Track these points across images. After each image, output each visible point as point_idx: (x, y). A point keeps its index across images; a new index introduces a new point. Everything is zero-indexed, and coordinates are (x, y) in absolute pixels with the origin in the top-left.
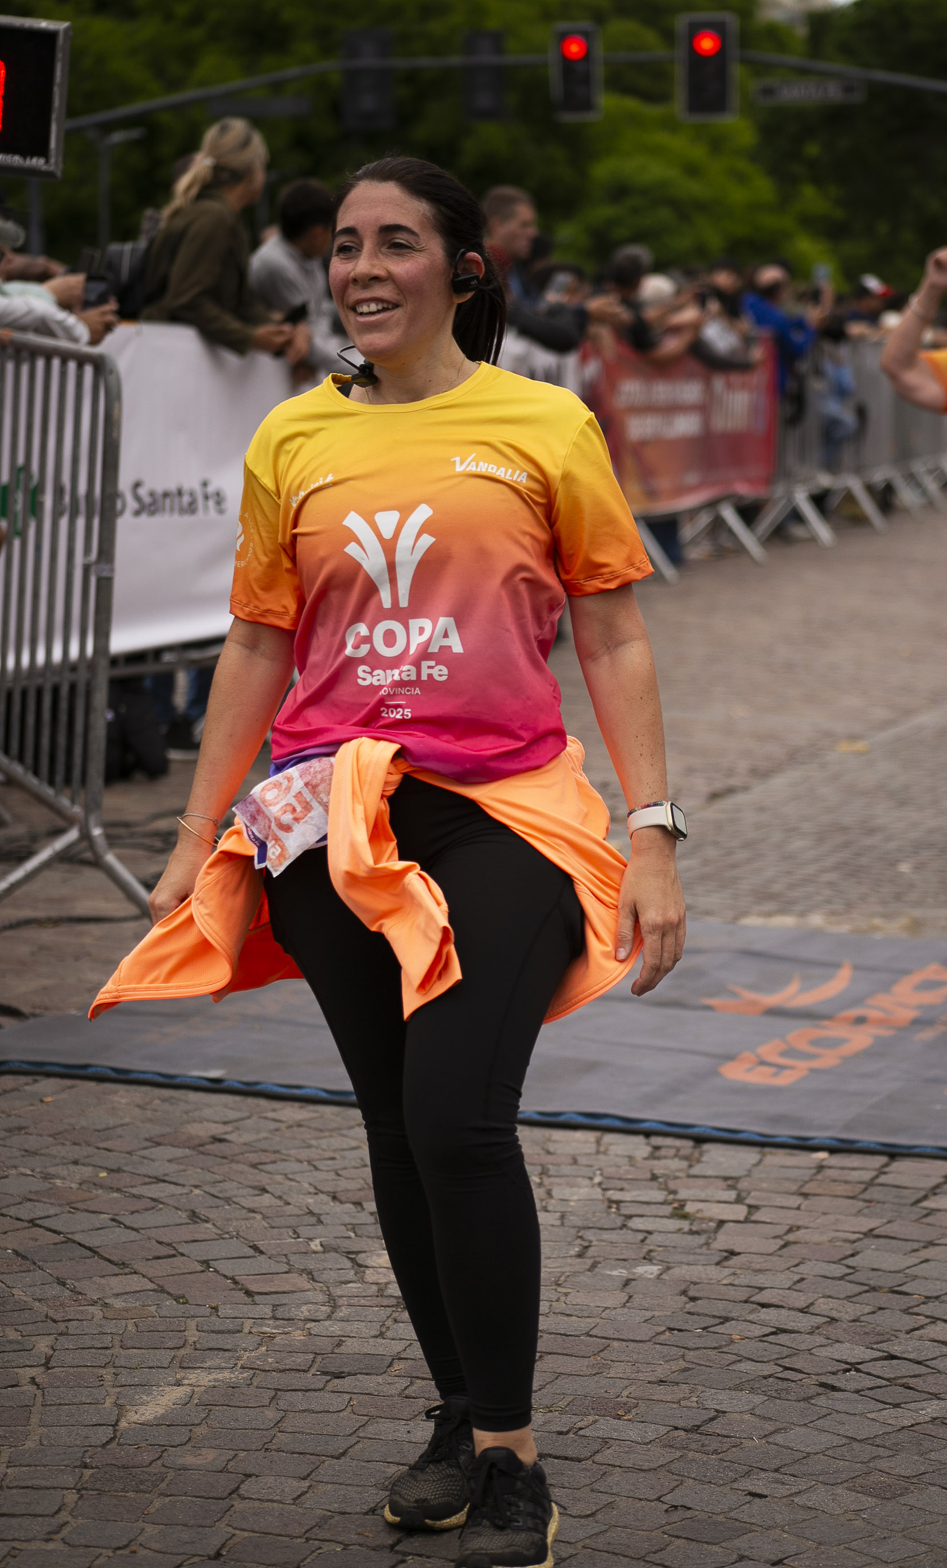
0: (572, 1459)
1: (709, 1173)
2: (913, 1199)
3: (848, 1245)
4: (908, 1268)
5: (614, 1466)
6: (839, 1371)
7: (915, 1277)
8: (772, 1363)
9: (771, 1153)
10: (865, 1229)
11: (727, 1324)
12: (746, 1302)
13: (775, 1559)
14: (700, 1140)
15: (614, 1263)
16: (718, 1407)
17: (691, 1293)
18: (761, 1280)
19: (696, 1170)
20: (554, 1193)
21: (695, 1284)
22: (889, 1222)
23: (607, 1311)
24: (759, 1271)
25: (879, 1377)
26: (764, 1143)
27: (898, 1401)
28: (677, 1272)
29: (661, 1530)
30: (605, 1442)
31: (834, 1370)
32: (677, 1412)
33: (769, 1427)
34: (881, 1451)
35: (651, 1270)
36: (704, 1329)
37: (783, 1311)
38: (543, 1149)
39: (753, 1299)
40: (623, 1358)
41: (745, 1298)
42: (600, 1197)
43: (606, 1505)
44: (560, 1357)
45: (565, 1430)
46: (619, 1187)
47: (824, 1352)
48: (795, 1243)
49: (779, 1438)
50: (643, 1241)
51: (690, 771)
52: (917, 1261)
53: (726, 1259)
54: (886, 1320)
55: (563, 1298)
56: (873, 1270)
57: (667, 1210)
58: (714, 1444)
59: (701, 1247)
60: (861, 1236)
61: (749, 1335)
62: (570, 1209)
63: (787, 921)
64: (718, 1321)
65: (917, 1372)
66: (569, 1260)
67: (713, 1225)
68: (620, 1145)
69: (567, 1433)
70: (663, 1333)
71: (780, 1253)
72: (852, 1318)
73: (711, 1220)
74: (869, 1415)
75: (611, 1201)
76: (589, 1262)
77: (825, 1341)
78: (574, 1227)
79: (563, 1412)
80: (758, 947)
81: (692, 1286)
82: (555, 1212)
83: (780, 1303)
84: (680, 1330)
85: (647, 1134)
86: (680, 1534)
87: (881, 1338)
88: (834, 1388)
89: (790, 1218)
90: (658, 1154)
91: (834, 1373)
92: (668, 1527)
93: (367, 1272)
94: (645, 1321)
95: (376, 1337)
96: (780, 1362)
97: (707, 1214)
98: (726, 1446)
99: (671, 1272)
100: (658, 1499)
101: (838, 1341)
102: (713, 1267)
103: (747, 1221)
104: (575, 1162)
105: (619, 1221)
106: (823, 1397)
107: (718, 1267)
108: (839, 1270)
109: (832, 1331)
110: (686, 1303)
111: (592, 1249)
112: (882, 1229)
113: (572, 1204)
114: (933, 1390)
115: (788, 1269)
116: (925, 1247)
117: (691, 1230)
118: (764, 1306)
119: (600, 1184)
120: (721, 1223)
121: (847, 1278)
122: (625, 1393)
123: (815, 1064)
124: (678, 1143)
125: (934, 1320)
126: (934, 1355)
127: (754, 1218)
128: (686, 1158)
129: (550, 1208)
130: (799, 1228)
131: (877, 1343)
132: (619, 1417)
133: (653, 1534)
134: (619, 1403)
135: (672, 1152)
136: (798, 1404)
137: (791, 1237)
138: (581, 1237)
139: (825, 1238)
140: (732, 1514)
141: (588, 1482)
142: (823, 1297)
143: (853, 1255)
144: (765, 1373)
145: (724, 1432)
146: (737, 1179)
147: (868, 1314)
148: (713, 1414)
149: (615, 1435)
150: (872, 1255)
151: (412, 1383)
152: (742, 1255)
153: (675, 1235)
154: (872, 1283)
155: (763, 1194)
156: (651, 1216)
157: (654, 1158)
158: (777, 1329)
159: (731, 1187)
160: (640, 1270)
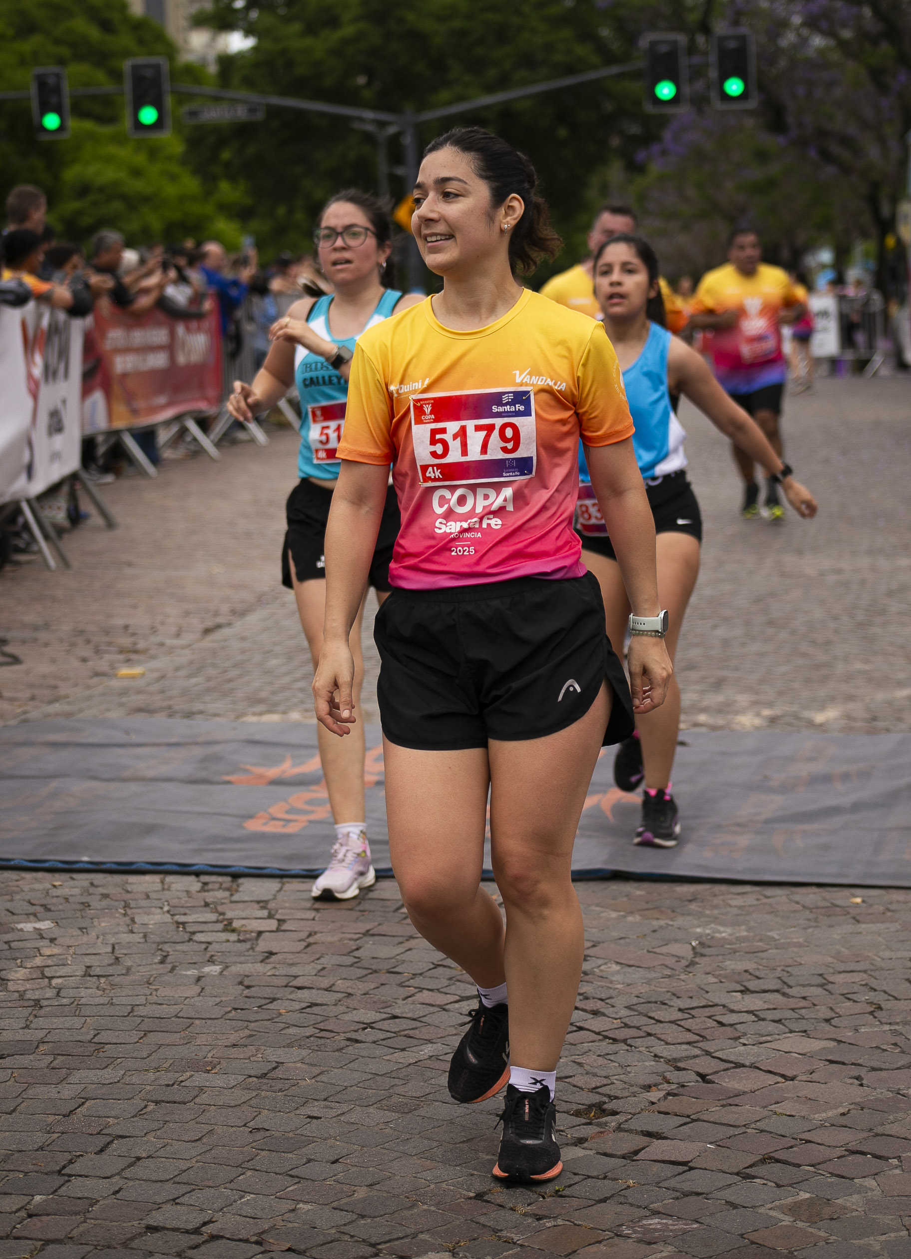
0: (179, 1103)
1: (246, 899)
2: (395, 907)
3: (352, 942)
4: (398, 955)
5: (210, 1105)
6: (359, 1029)
7: (403, 962)
8: (311, 1027)
9: (288, 882)
10: (363, 931)
11: (275, 1003)
12: (286, 986)
13: (332, 1159)
14: (236, 876)
15: (187, 966)
16: (277, 1060)
17: (246, 983)
18: (294, 971)
19: (235, 898)
20: (136, 920)
21: (248, 976)
22: (380, 924)
23: (188, 1000)
24: (293, 964)
25: (388, 1031)
26: (282, 876)
27: (403, 1047)
28: (234, 969)
29: (250, 1146)
30: (201, 1089)
31: (356, 1028)
32: (249, 1065)
33: (316, 1070)
34: (397, 1081)
35: (215, 969)
36: (259, 1007)
37: (314, 991)
38: (123, 889)
39: (290, 984)
40: (205, 1031)
41: (284, 984)
42: (171, 921)
43: (207, 1133)
44: (159, 1033)
45: (171, 1083)
46: (183, 912)
47: (347, 1017)
48: (315, 943)
49: (324, 1078)
50: (206, 949)
51: (187, 614)
52: (403, 950)
53: (267, 958)
54: (386, 993)
55: (154, 993)
56: (373, 958)
57: (220, 926)
58: (279, 1085)
59: (248, 950)
60: (361, 936)
61: (291, 1008)
62: (150, 930)
63: (275, 718)
64: (268, 1001)
65: (414, 1026)
66: (155, 966)
67: (254, 935)
68: (179, 883)
69: (173, 1085)
70: (230, 1012)
71: (305, 951)
72: (363, 992)
73: (252, 932)
74: (384, 1057)
75: (178, 923)
76: (170, 966)
77: (347, 1010)
78: (154, 943)
79: (167, 1071)
80: (257, 737)
81: (246, 978)
82: (139, 933)
83: (311, 986)
84: (242, 1009)
85: (197, 874)
86: (264, 1147)
87: (384, 1005)
88: (357, 1041)
89: (308, 927)
90: (206, 888)
91: (356, 1031)
92: (255, 1144)
93: (9, 984)
94: (216, 1005)
95: (23, 1028)
96: (316, 1026)
97: (249, 928)
98: (287, 1086)
99: (229, 969)
100: (245, 1125)
101: (355, 1009)
102: (259, 964)
103: (278, 930)
104: (148, 897)
105: (187, 937)
106: (350, 1048)
107: (263, 964)
108: (349, 960)
109: (351, 1002)
110: (244, 990)
111: (170, 957)
112: (375, 930)
113: (151, 926)
114: (427, 1038)
115: (313, 962)
116: (407, 940)
117: (239, 939)
118: (299, 988)
119: (168, 912)
120: (260, 933)
121: (355, 965)
122: (210, 1055)
123: (311, 817)
124: (220, 879)
125: (421, 989)
126: (424, 1014)
127: (283, 928)
128: (228, 889)
129: (135, 930)
130: (316, 933)
131: (383, 1008)
132: (208, 1072)
133: (245, 1149)
134: (207, 1062)
135: (217, 886)
136: (334, 1054)
137: (311, 940)
138: (161, 950)
139: (335, 938)
140: (298, 1132)
141: (193, 1117)
142: (341, 979)
143: (357, 949)
144: (308, 1034)
145: (284, 1077)
146: (266, 902)
147: (374, 989)
148: (275, 1065)
149: (207, 1084)
150: (370, 949)
151: (55, 1059)
152: (279, 955)
153: (228, 944)
154: (374, 967)
155: (287, 911)
156: (209, 931)
157: (205, 891)
158: (312, 1003)
159: (263, 908)
160: (207, 969)
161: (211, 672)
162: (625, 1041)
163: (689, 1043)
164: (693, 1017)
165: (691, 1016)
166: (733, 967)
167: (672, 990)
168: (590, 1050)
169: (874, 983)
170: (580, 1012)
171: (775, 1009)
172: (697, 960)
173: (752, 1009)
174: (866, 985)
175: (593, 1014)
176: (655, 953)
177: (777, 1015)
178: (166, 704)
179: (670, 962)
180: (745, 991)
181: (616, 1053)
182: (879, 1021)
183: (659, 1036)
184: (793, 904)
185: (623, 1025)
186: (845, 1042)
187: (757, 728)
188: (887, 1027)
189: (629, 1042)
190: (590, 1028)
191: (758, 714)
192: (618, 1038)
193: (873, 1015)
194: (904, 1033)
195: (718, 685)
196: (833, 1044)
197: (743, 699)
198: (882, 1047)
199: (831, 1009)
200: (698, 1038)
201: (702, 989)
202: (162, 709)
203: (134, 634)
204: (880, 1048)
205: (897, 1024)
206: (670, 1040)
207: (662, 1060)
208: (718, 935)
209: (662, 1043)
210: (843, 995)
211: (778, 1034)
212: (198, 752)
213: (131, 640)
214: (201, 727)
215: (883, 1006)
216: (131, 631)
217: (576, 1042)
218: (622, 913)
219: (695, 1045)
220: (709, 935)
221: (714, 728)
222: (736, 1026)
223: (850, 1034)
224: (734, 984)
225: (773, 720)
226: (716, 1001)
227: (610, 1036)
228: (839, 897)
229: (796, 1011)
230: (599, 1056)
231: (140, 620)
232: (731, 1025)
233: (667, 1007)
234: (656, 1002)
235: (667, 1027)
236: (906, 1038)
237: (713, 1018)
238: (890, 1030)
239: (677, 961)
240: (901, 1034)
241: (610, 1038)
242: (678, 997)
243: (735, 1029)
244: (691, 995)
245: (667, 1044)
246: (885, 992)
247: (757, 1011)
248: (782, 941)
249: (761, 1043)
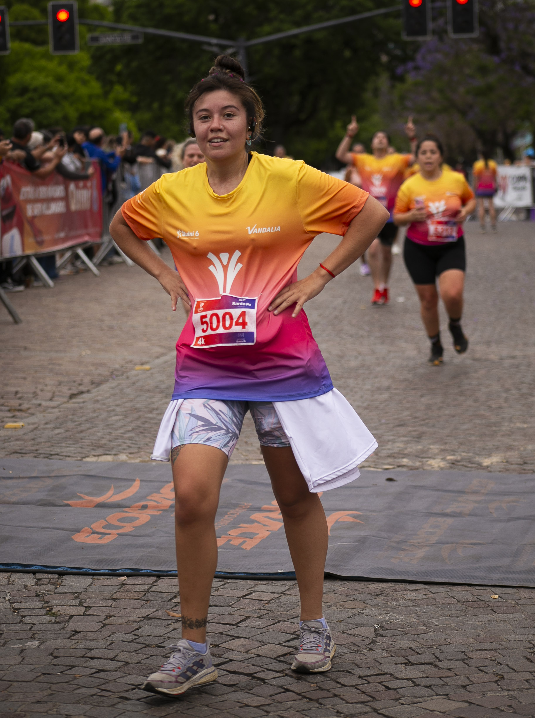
1: (66, 591)
2: (169, 598)
3: (136, 624)
4: (165, 634)
6: (129, 689)
7: (169, 638)
8: (96, 688)
9: (97, 579)
10: (144, 615)
11: (73, 669)
12: (83, 657)
15: (15, 641)
16: (67, 713)
17: (55, 654)
18: (91, 645)
19: (58, 590)
21: (57, 649)
22: (156, 611)
23: (11, 667)
24: (91, 640)
26: (94, 574)
28: (48, 644)
31: (127, 689)
35: (35, 644)
36: (61, 672)
37: (102, 660)
39: (86, 655)
40: (19, 691)
41: (83, 655)
42: (9, 607)
46: (19, 601)
47: (123, 680)
48: (108, 625)
50: (31, 629)
51: (60, 384)
52: (171, 630)
53: (73, 635)
54: (153, 662)
56: (148, 636)
57: (44, 611)
59: (60, 630)
61: (84, 674)
63: (109, 458)
64: (68, 668)
67: (67, 618)
68: (20, 579)
70: (40, 676)
71: (101, 630)
72: (137, 662)
73: (66, 615)
75: (15, 609)
76: (3, 642)
77: (122, 675)
80: (92, 473)
81: (55, 650)
83: (100, 657)
84: (49, 674)
85: (34, 573)
88: (127, 699)
89: (107, 612)
90: (39, 583)
91: (127, 691)
94: (31, 670)
96: (100, 687)
97: (64, 613)
99: (44, 644)
101: (129, 674)
102: (67, 640)
103: (84, 614)
105: (19, 619)
106: (121, 704)
107: (69, 640)
109: (126, 669)
110: (52, 660)
111: (4, 634)
112: (153, 615)
115: (105, 638)
116: (174, 623)
117: (56, 621)
118: (92, 658)
119: (9, 600)
120: (71, 616)
121: (134, 641)
122: (19, 709)
123: (120, 531)
124: (50, 576)
127: (87, 613)
128: (54, 584)
130: (111, 616)
134: (16, 715)
135: (47, 581)
136: (109, 708)
137: (106, 622)
139: (124, 621)
142: (123, 652)
143: (138, 629)
144: (92, 693)
146: (80, 593)
147: (145, 659)
150: (148, 628)
152: (82, 633)
153: (47, 624)
154: (147, 643)
155: (93, 600)
156: (35, 615)
157: (38, 585)
158: (99, 670)
159: (76, 598)
160: (29, 644)
161: (70, 425)
162: (317, 700)
163: (363, 702)
164: (369, 682)
165: (367, 682)
166: (401, 645)
167: (356, 662)
168: (291, 707)
169: (500, 659)
170: (289, 678)
171: (427, 677)
172: (377, 639)
173: (411, 677)
174: (495, 660)
175: (298, 679)
176: (348, 633)
177: (428, 682)
178: (34, 448)
179: (357, 640)
180: (408, 663)
181: (310, 710)
182: (501, 688)
183: (342, 697)
184: (451, 599)
185: (318, 688)
186: (474, 704)
187: (442, 469)
188: (506, 693)
189: (320, 701)
190: (294, 690)
191: (444, 459)
192: (313, 698)
193: (497, 683)
194: (517, 697)
195: (419, 438)
196: (466, 705)
197: (435, 448)
198: (500, 708)
199: (468, 678)
200: (369, 698)
201: (377, 661)
202: (31, 452)
203: (20, 398)
204: (499, 709)
205: (514, 690)
206: (349, 700)
207: (342, 715)
208: (394, 621)
209: (344, 702)
210: (477, 667)
211: (428, 697)
212: (50, 483)
213: (20, 401)
214: (56, 464)
215: (505, 677)
216: (19, 395)
217: (283, 701)
218: (328, 604)
219: (367, 704)
220: (388, 621)
221: (411, 468)
222: (397, 690)
223: (479, 697)
224: (400, 658)
225: (453, 463)
226: (387, 671)
227: (308, 696)
228: (483, 593)
229: (442, 679)
230: (297, 711)
231: (27, 388)
232: (395, 689)
233: (351, 674)
234: (343, 671)
235: (349, 690)
236: (519, 702)
237: (382, 683)
238: (508, 695)
239: (362, 640)
240: (515, 698)
241: (307, 698)
242: (360, 668)
243: (397, 692)
244: (369, 666)
245: (347, 703)
246: (508, 666)
247: (414, 678)
248: (439, 626)
249: (414, 703)
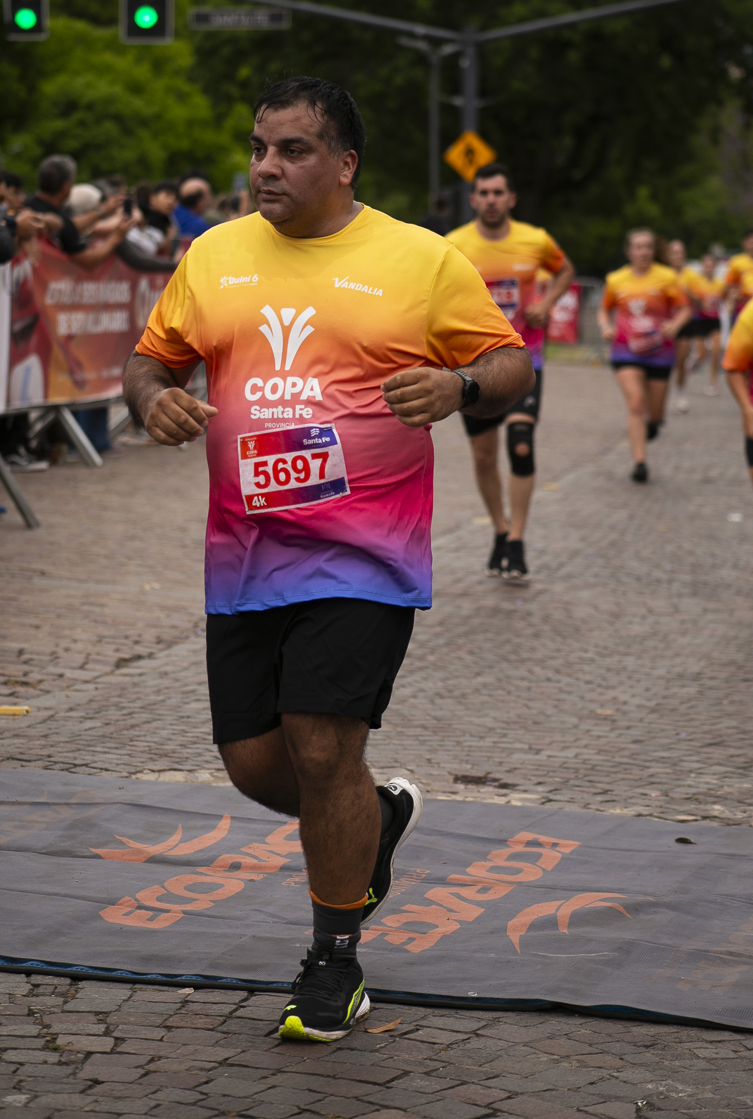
1: (83, 1008)
3: (204, 1073)
4: (256, 1094)
7: (261, 1102)
9: (141, 990)
10: (220, 1059)
14: (76, 978)
18: (120, 1106)
21: (58, 1110)
22: (243, 1052)
24: (120, 1098)
26: (135, 981)
28: (43, 1100)
35: (19, 1099)
48: (155, 1072)
50: (14, 1072)
52: (264, 1088)
53: (90, 1087)
56: (225, 1096)
59: (68, 1077)
67: (81, 1056)
71: (140, 1081)
73: (80, 1052)
81: (56, 1113)
85: (28, 973)
89: (153, 1049)
90: (35, 991)
97: (76, 1046)
99: (37, 1100)
102: (78, 1096)
103: (112, 1052)
107: (82, 1095)
108: (193, 1096)
112: (236, 1058)
115: (147, 1095)
116: (273, 1075)
117: (60, 1061)
120: (89, 1054)
121: (200, 1103)
123: (189, 907)
124: (56, 981)
127: (119, 1049)
128: (62, 994)
130: (160, 1058)
135: (50, 989)
137: (152, 1067)
139: (183, 1067)
143: (207, 1083)
146: (107, 1013)
150: (225, 1082)
152: (106, 1084)
153: (45, 1066)
154: (222, 1108)
155: (130, 1027)
156: (25, 1049)
157: (33, 995)
159: (101, 1021)
160: (9, 1099)
176: (586, 1112)
203: (26, 662)
208: (673, 1095)
212: (67, 814)
213: (23, 668)
214: (81, 783)
216: (25, 657)
220: (661, 1093)
